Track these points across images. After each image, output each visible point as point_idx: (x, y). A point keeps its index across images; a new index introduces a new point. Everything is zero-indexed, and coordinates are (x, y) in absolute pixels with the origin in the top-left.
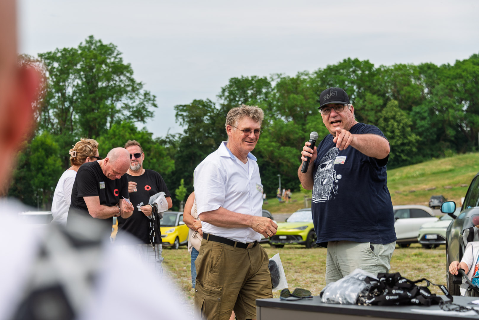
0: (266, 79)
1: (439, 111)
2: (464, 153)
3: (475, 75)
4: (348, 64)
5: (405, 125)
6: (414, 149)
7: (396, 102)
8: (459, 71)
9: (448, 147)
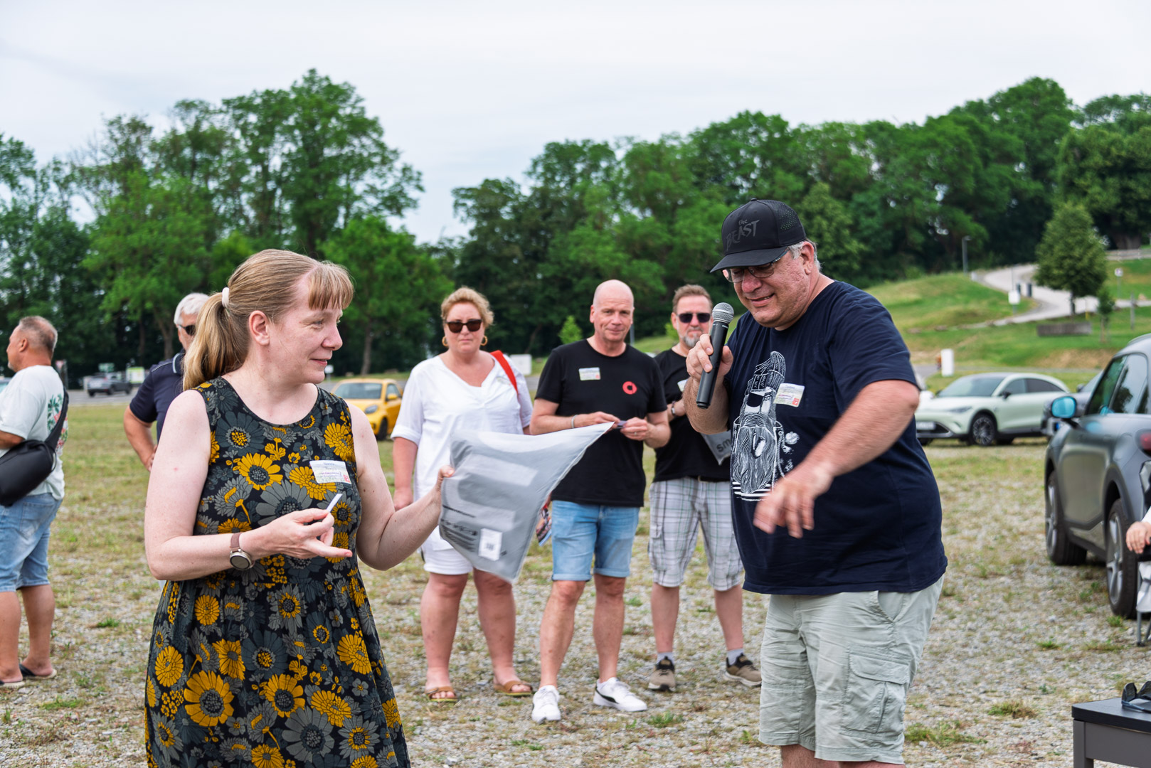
0: (606, 145)
1: (897, 201)
2: (938, 272)
3: (957, 142)
4: (744, 120)
5: (842, 225)
6: (856, 266)
7: (826, 187)
8: (932, 134)
9: (911, 263)
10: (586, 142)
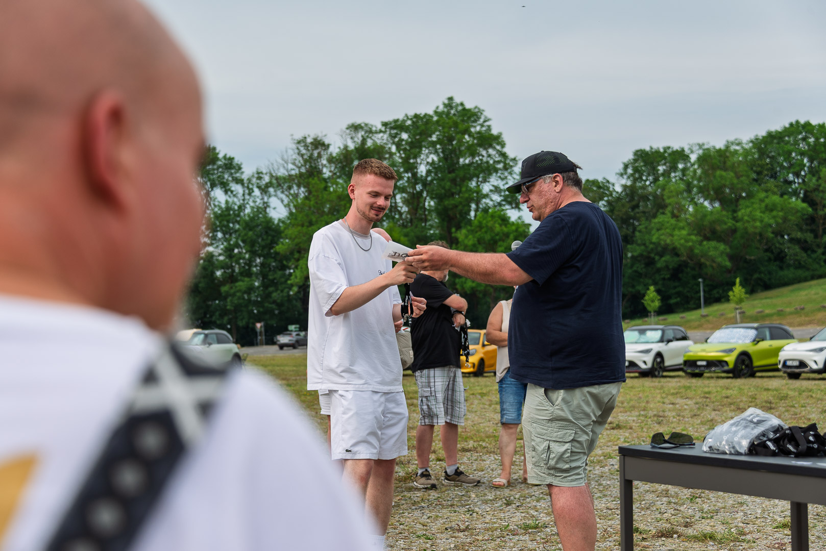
0: (683, 150)
4: (796, 128)
10: (666, 149)
